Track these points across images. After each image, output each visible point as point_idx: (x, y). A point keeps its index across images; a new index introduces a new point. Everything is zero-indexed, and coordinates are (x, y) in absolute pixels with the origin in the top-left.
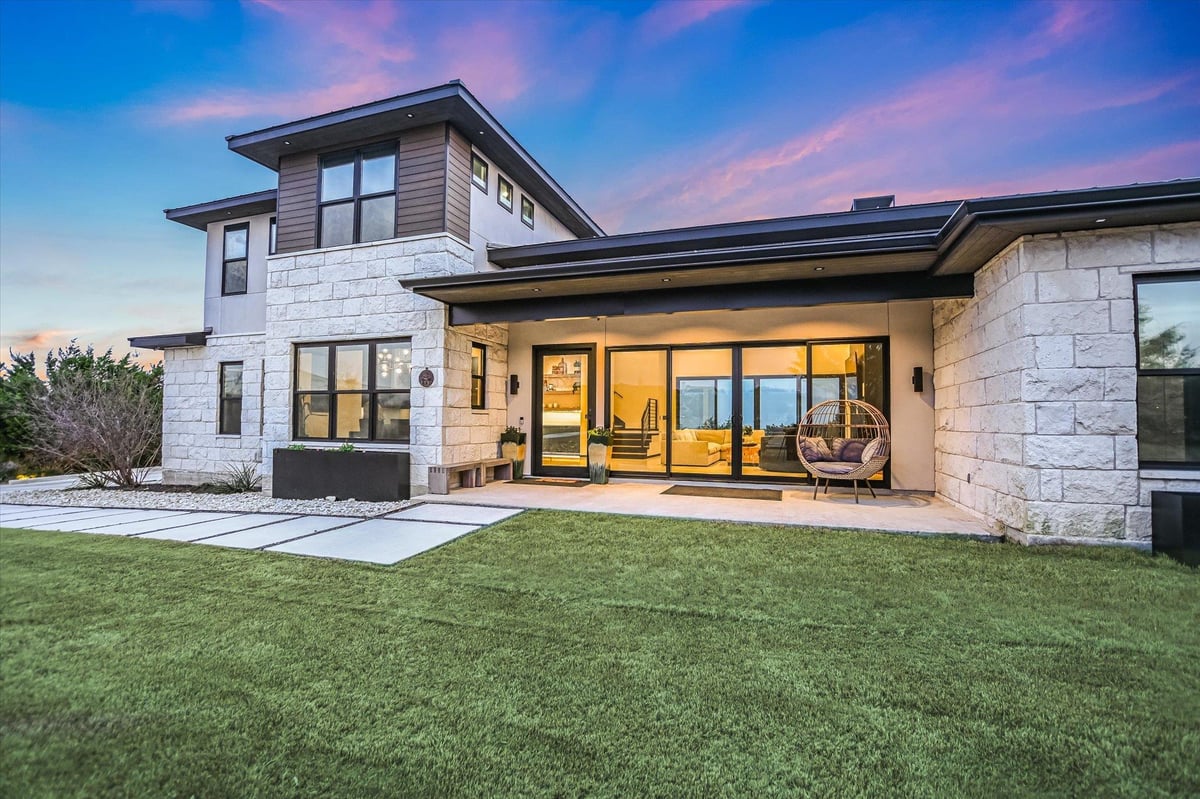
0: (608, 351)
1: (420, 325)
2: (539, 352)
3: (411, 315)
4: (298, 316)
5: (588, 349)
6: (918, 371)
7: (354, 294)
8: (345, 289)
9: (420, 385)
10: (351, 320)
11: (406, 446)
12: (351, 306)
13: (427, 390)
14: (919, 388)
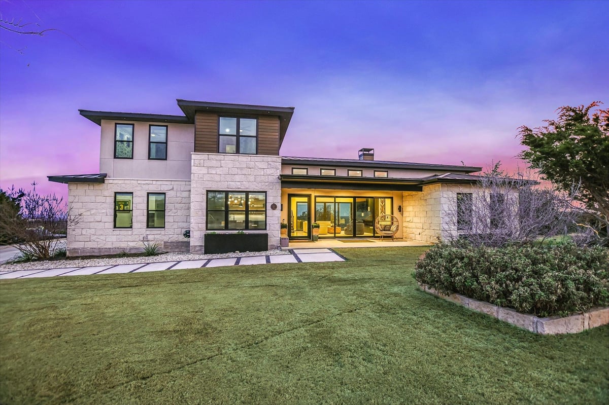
0: (316, 197)
1: (271, 187)
2: (290, 196)
3: (267, 184)
4: (209, 179)
5: (309, 196)
6: (400, 207)
7: (240, 173)
8: (235, 171)
9: (271, 209)
10: (239, 183)
11: (265, 231)
12: (237, 178)
13: (274, 211)
14: (400, 211)
